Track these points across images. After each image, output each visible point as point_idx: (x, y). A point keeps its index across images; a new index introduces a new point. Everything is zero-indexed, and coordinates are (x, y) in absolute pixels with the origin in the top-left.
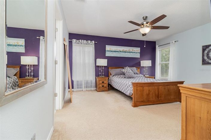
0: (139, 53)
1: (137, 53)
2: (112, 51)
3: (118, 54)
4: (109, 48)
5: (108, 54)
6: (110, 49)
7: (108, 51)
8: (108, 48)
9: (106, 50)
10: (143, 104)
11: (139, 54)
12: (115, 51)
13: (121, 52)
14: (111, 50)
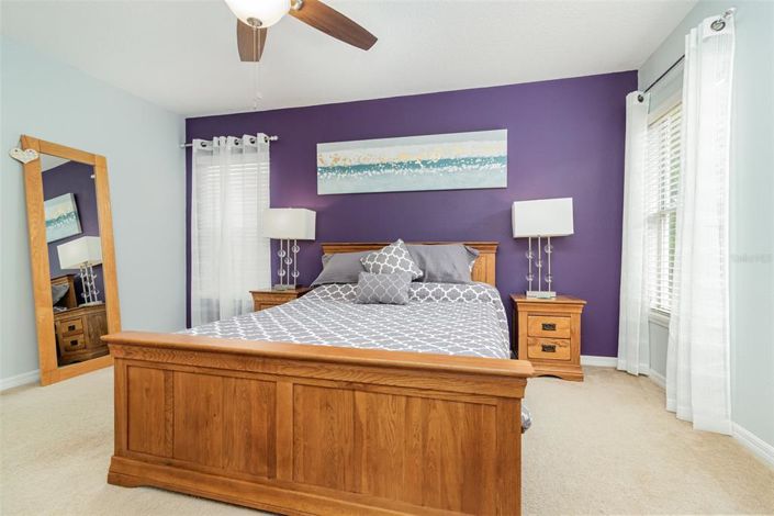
0: (497, 160)
1: (485, 161)
2: (343, 169)
3: (374, 177)
4: (332, 154)
5: (327, 185)
6: (336, 160)
7: (327, 169)
8: (327, 153)
9: (319, 164)
10: (163, 479)
11: (502, 169)
12: (359, 168)
13: (388, 166)
14: (341, 163)
